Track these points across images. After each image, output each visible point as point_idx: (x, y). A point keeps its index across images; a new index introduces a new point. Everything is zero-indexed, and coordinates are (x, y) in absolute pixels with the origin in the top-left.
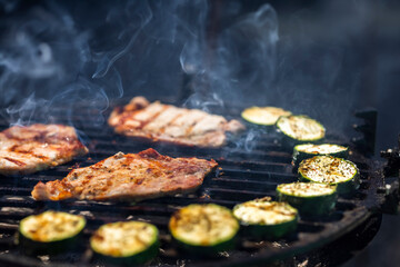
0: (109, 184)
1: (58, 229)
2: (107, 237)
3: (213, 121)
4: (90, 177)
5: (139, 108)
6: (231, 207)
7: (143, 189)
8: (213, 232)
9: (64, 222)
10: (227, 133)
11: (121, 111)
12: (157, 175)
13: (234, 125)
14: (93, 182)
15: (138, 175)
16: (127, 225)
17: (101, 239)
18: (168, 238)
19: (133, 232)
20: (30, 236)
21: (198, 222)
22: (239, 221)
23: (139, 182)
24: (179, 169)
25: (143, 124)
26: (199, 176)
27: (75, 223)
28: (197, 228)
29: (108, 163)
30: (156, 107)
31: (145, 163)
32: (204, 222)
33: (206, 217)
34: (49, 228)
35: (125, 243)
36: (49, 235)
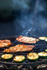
0: (17, 49)
1: (8, 57)
2: (16, 58)
3: (34, 39)
4: (13, 48)
5: (21, 37)
6: (38, 53)
7: (22, 50)
8: (35, 57)
9: (9, 56)
10: (36, 41)
11: (18, 38)
12: (24, 48)
13: (37, 40)
14: (14, 49)
15: (21, 48)
16: (20, 56)
17: (15, 58)
18: (27, 58)
19: (21, 57)
20: (3, 58)
21: (32, 56)
22: (39, 56)
23: (21, 49)
24: (28, 47)
25: (22, 40)
26: (32, 48)
27: (11, 56)
28: (32, 57)
29: (16, 46)
30: (24, 37)
31: (22, 46)
32: (33, 56)
33: (33, 55)
34: (6, 57)
35: (19, 59)
36: (7, 58)
